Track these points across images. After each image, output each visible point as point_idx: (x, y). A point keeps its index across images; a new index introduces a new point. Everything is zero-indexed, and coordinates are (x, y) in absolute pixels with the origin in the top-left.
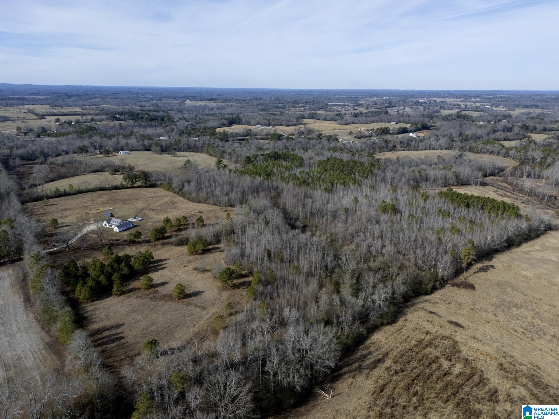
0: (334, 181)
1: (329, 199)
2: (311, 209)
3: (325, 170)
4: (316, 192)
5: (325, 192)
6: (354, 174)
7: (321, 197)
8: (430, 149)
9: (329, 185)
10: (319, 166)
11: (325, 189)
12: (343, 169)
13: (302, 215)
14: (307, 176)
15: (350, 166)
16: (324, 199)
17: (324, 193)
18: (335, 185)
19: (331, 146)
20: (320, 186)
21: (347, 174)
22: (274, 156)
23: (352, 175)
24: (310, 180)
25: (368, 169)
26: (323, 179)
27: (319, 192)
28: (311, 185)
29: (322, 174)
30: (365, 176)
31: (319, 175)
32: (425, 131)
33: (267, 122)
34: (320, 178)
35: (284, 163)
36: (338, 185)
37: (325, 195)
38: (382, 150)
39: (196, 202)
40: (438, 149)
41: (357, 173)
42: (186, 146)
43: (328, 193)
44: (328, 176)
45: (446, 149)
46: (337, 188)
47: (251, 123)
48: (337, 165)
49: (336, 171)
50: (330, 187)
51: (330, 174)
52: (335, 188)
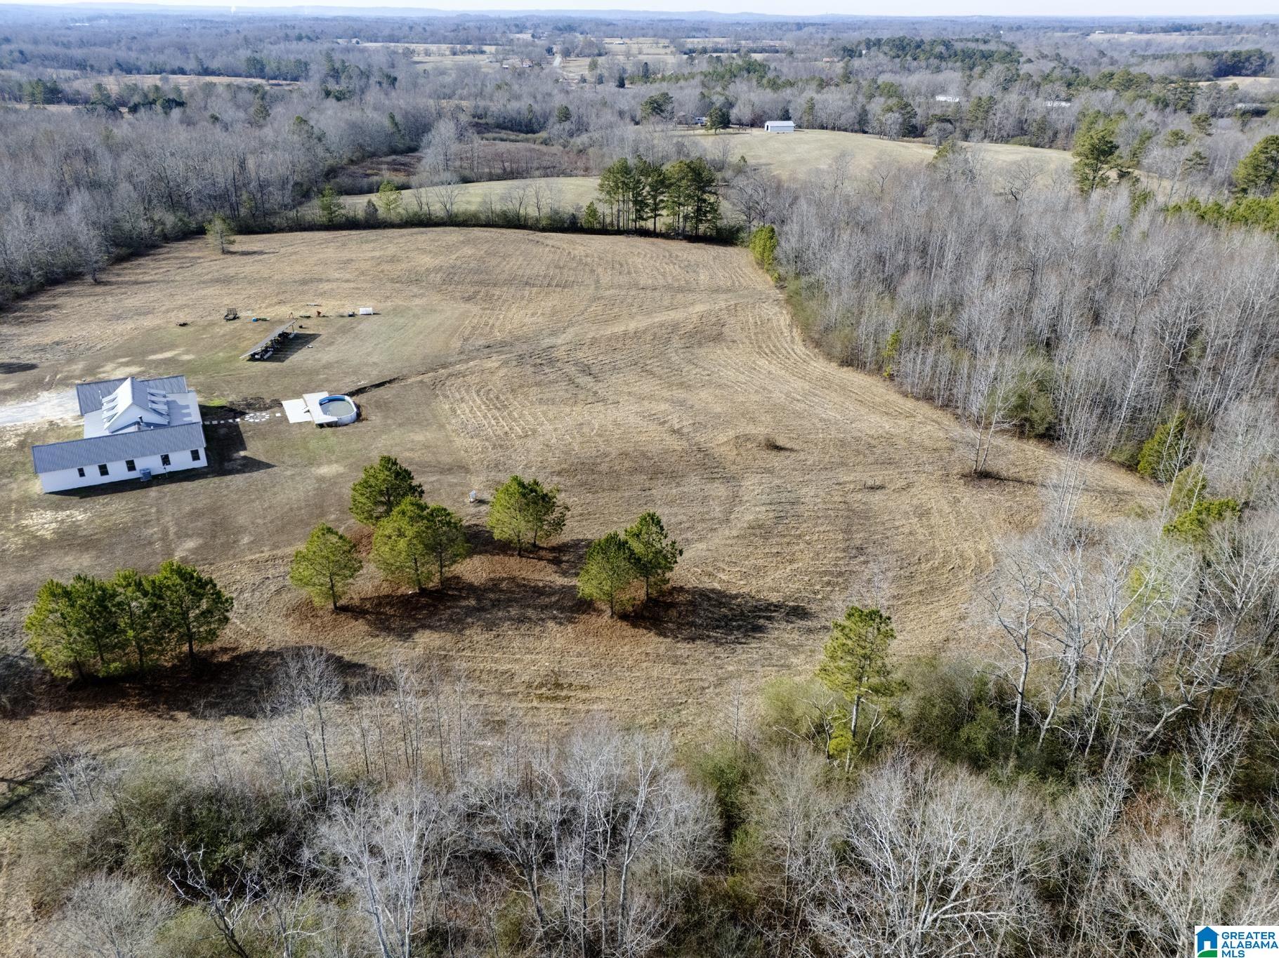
39: (830, 357)
42: (1009, 124)
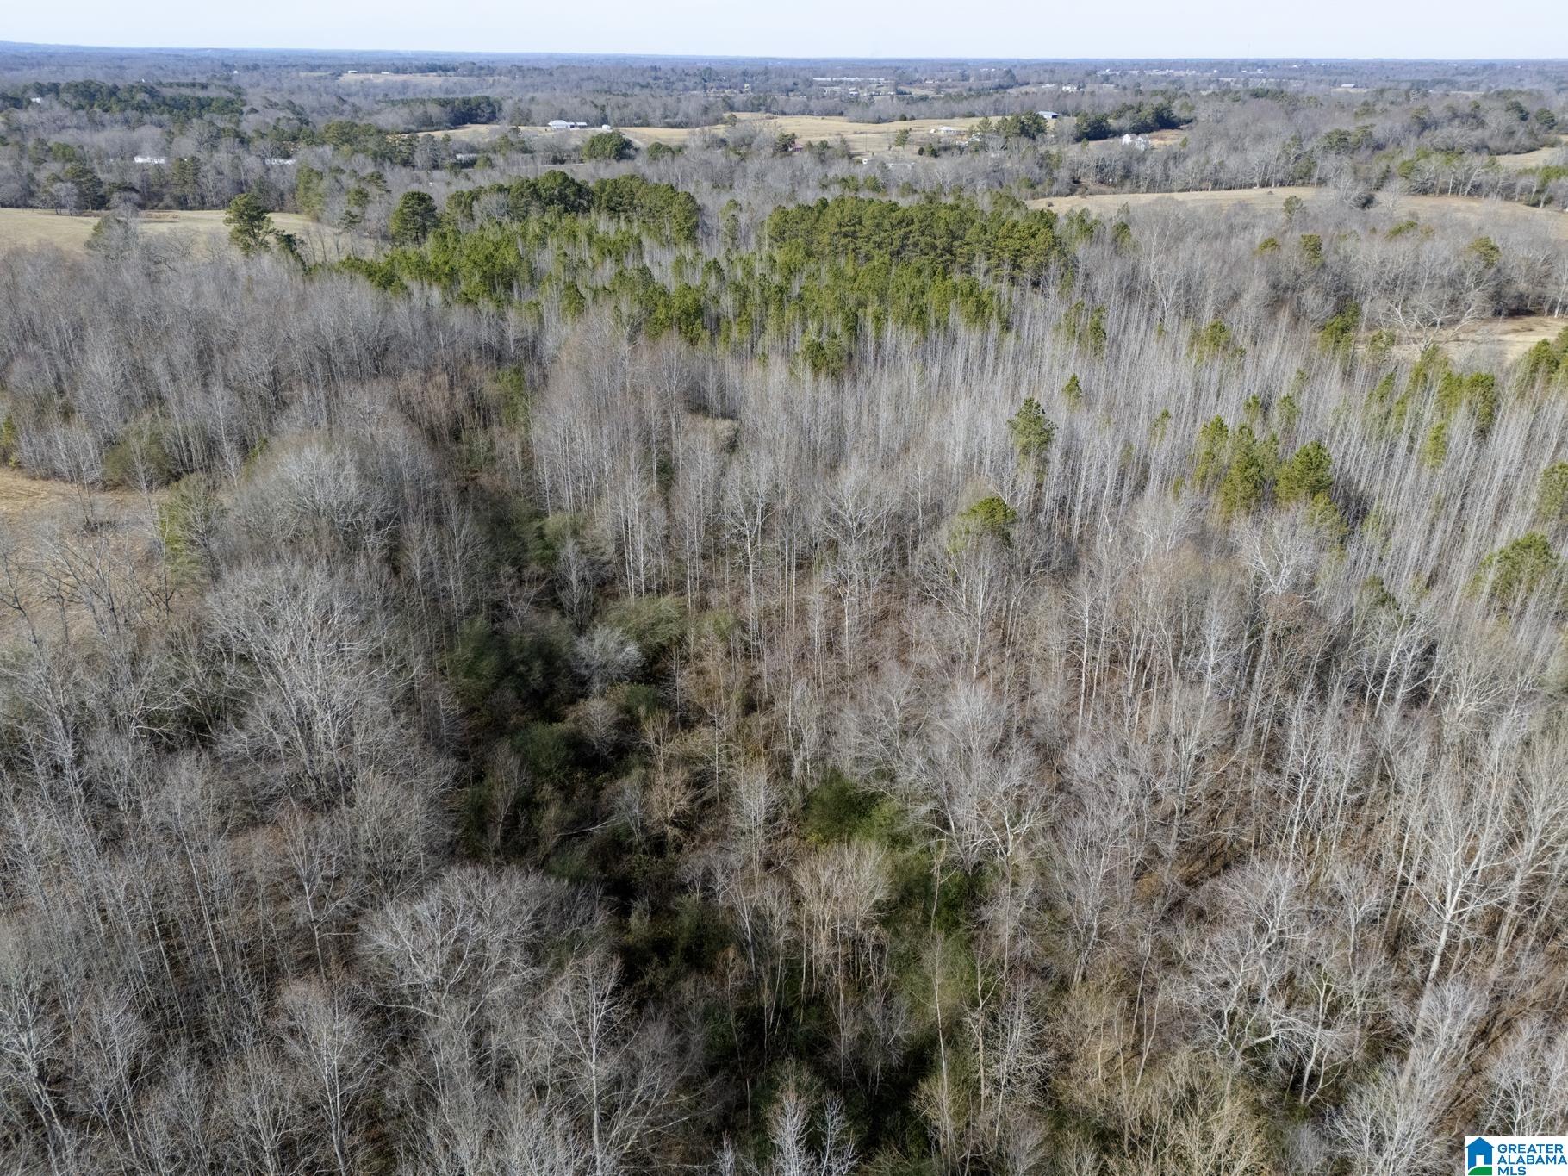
0: (862, 305)
1: (838, 414)
2: (717, 508)
3: (809, 254)
4: (756, 370)
5: (816, 368)
6: (967, 269)
7: (788, 405)
8: (1217, 185)
9: (837, 325)
10: (780, 236)
11: (816, 350)
12: (903, 247)
13: (641, 563)
14: (713, 282)
15: (940, 229)
16: (807, 416)
17: (808, 376)
18: (870, 327)
19: (831, 175)
20: (785, 336)
21: (927, 272)
22: (562, 198)
23: (957, 277)
24: (728, 302)
25: (1040, 238)
26: (800, 297)
27: (778, 372)
28: (735, 334)
29: (791, 271)
30: (1028, 275)
31: (777, 279)
32: (1167, 133)
33: (596, 113)
34: (781, 290)
35: (605, 225)
36: (890, 327)
37: (815, 390)
38: (1039, 188)
40: (1251, 186)
41: (981, 264)
43: (835, 375)
44: (826, 278)
45: (1282, 184)
46: (879, 347)
47: (535, 117)
48: (868, 223)
49: (869, 258)
50: (844, 341)
51: (838, 274)
52: (871, 348)
